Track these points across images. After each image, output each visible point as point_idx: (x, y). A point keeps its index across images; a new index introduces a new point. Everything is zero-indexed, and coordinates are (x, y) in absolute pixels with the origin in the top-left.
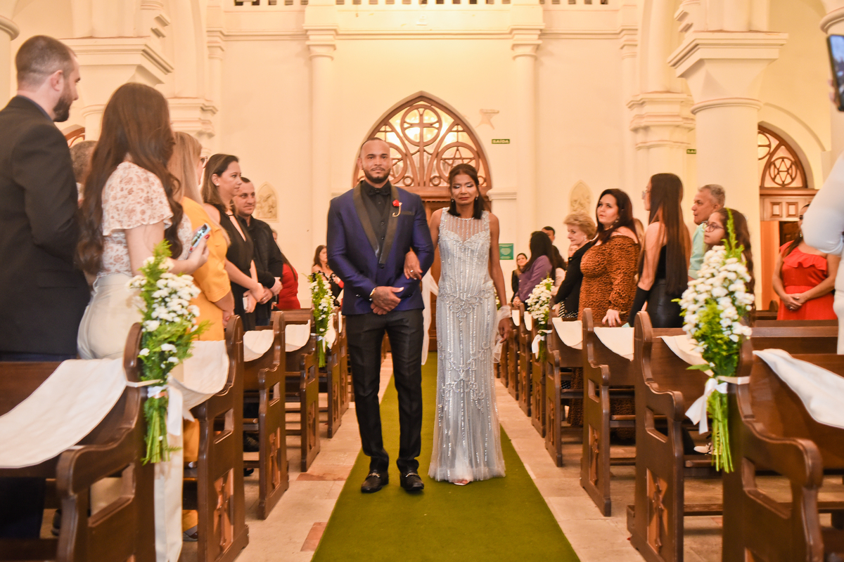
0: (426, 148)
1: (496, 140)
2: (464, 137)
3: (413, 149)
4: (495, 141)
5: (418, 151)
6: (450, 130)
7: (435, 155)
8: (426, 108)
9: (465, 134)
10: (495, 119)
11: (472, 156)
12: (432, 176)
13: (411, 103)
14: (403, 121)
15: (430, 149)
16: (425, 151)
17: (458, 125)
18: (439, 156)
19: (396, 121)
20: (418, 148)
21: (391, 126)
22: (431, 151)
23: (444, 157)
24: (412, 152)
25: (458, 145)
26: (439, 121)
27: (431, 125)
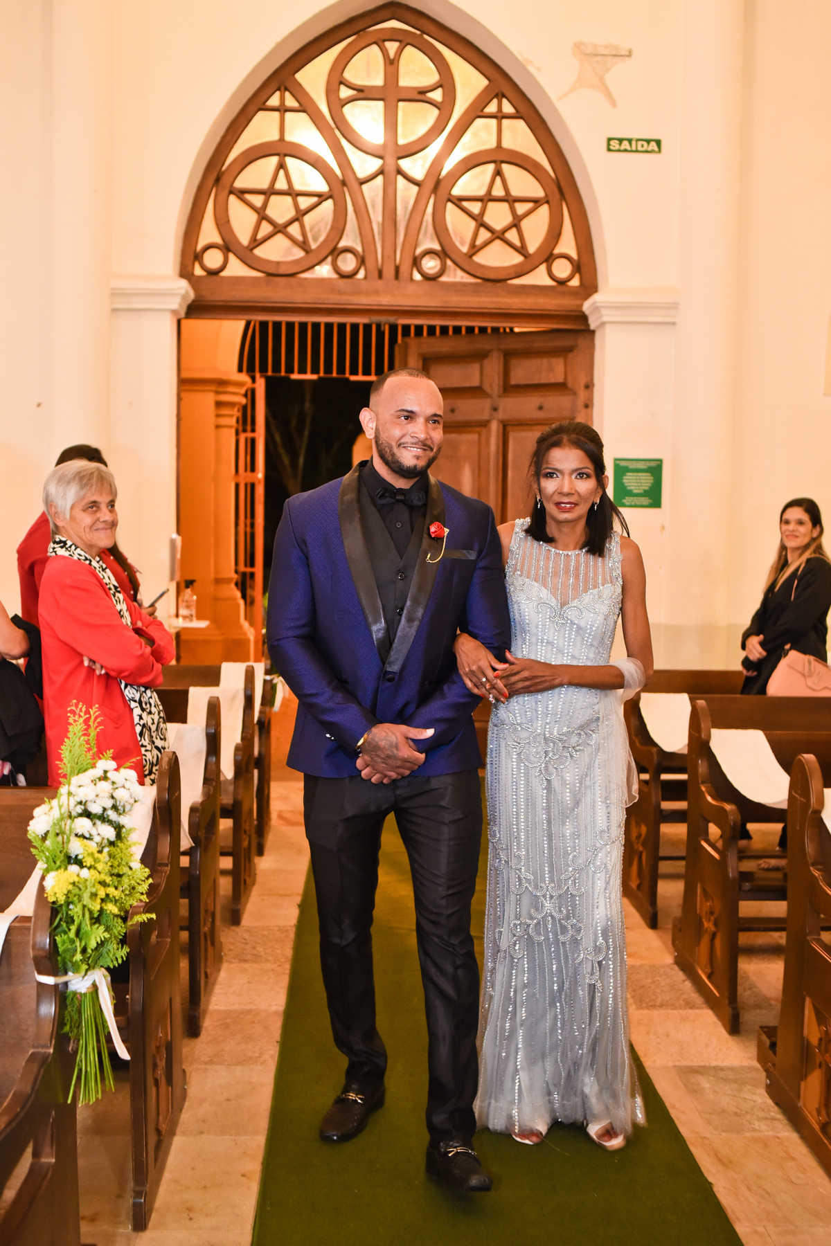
0: (405, 164)
1: (621, 141)
2: (519, 137)
3: (364, 165)
4: (616, 144)
5: (381, 172)
6: (476, 111)
7: (430, 185)
8: (403, 40)
9: (521, 124)
10: (617, 74)
11: (539, 193)
12: (419, 251)
13: (359, 26)
14: (336, 79)
15: (417, 167)
16: (400, 172)
17: (500, 96)
18: (442, 191)
19: (313, 77)
20: (379, 162)
21: (299, 92)
22: (419, 175)
23: (456, 191)
24: (362, 173)
25: (499, 157)
26: (446, 82)
27: (420, 95)
